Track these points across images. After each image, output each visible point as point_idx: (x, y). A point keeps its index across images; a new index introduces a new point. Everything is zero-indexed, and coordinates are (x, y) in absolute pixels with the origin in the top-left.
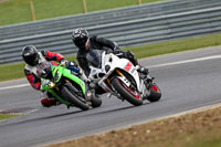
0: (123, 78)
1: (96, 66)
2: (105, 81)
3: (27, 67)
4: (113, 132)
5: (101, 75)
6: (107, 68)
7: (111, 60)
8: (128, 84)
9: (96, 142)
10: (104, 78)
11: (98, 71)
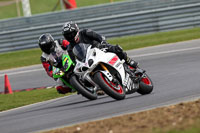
0: (106, 72)
1: (80, 60)
2: (90, 75)
3: (44, 55)
4: (182, 104)
5: (85, 69)
6: (91, 62)
7: (95, 54)
8: (111, 79)
9: (166, 113)
10: (88, 72)
11: (82, 65)
